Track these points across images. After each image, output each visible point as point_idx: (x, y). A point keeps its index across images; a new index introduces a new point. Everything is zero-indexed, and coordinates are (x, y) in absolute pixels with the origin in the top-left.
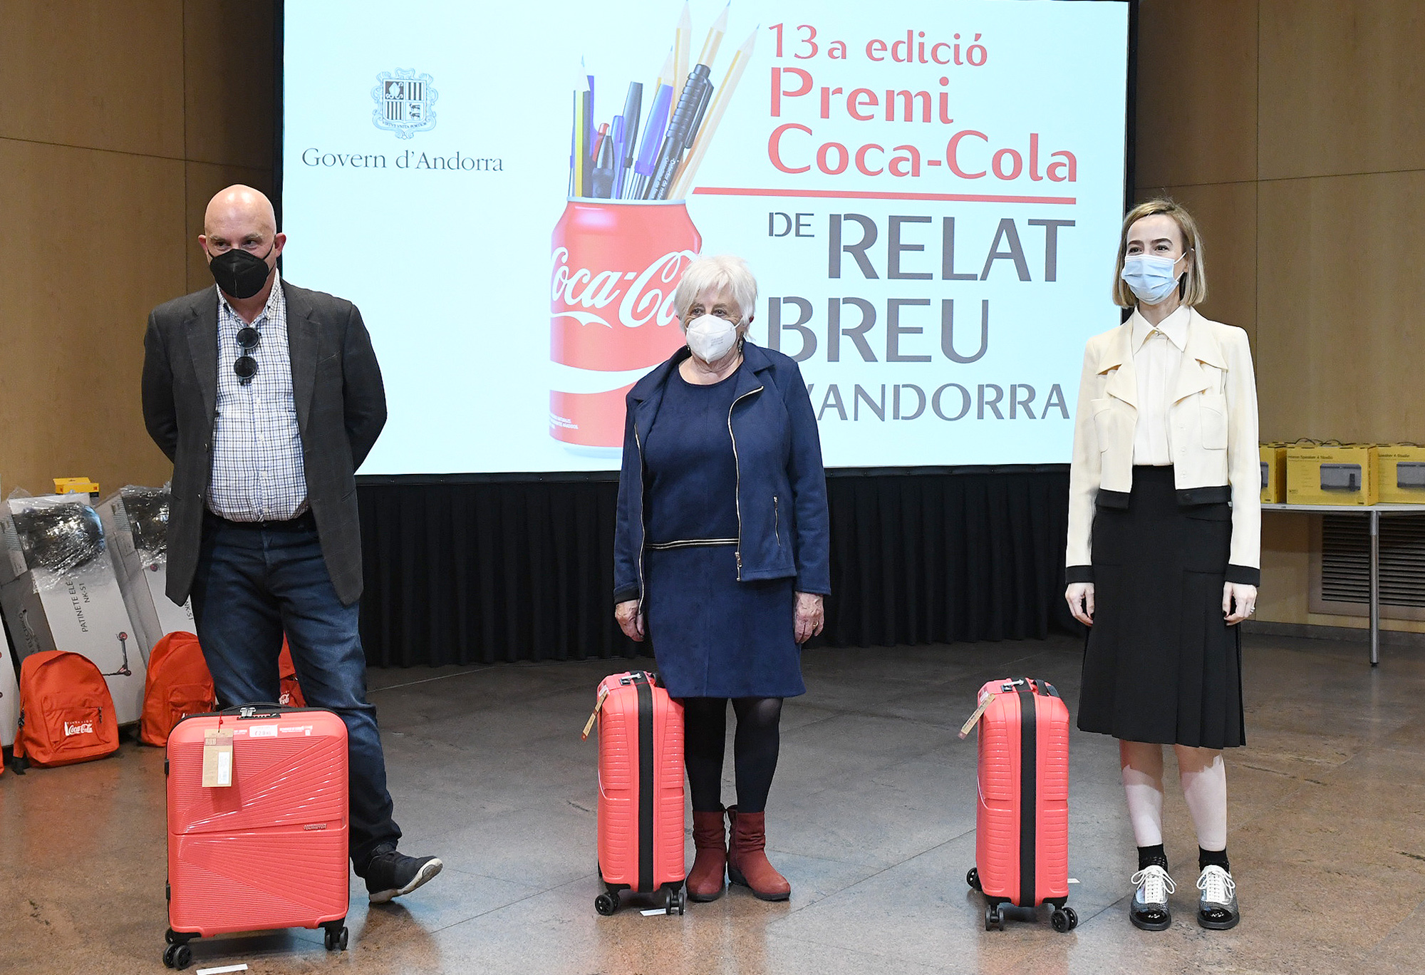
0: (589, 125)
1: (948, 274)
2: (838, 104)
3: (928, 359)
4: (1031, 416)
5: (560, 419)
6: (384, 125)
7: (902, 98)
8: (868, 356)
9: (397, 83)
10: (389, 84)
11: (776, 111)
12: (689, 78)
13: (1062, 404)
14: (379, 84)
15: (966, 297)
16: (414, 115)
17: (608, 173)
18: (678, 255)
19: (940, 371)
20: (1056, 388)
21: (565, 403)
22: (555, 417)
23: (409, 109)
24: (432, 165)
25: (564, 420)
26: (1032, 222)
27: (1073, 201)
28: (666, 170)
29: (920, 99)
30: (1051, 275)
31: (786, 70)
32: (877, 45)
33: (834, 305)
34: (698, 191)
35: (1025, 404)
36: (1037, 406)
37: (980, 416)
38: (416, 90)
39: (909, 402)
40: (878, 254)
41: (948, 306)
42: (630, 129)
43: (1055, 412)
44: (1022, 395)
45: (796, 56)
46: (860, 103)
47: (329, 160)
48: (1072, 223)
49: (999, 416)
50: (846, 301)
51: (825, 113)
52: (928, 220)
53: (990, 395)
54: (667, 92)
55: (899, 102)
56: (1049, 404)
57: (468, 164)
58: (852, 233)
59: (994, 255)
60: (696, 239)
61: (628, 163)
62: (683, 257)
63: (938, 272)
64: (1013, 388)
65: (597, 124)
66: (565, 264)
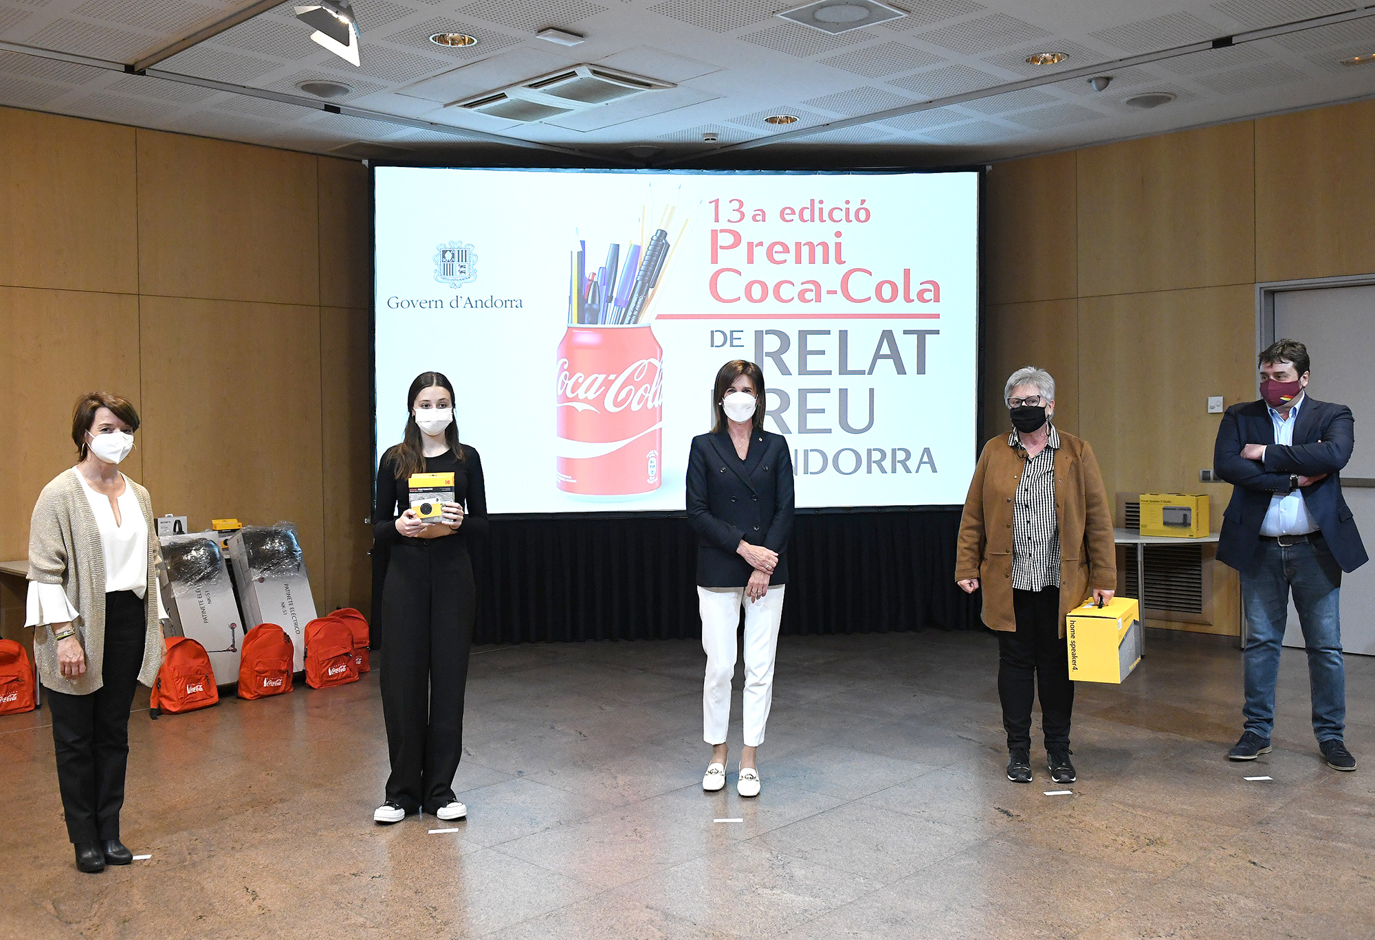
1: (843, 370)
2: (760, 253)
3: (829, 431)
4: (908, 471)
5: (563, 476)
6: (441, 280)
7: (807, 247)
9: (450, 251)
10: (444, 252)
11: (714, 260)
13: (931, 462)
14: (438, 252)
15: (857, 388)
16: (462, 272)
17: (595, 306)
18: (646, 362)
20: (927, 451)
21: (568, 465)
22: (560, 475)
23: (458, 268)
24: (474, 306)
25: (566, 477)
26: (906, 332)
27: (937, 316)
29: (820, 247)
30: (921, 370)
31: (722, 231)
34: (659, 317)
35: (903, 463)
36: (913, 464)
37: (869, 471)
38: (463, 255)
41: (843, 393)
43: (926, 468)
45: (729, 221)
47: (405, 304)
48: (937, 332)
49: (883, 471)
52: (828, 332)
53: (876, 456)
54: (637, 249)
55: (805, 251)
56: (921, 462)
57: (499, 304)
59: (877, 356)
60: (658, 351)
61: (610, 299)
62: (650, 363)
64: (894, 451)
65: (588, 274)
66: (566, 370)
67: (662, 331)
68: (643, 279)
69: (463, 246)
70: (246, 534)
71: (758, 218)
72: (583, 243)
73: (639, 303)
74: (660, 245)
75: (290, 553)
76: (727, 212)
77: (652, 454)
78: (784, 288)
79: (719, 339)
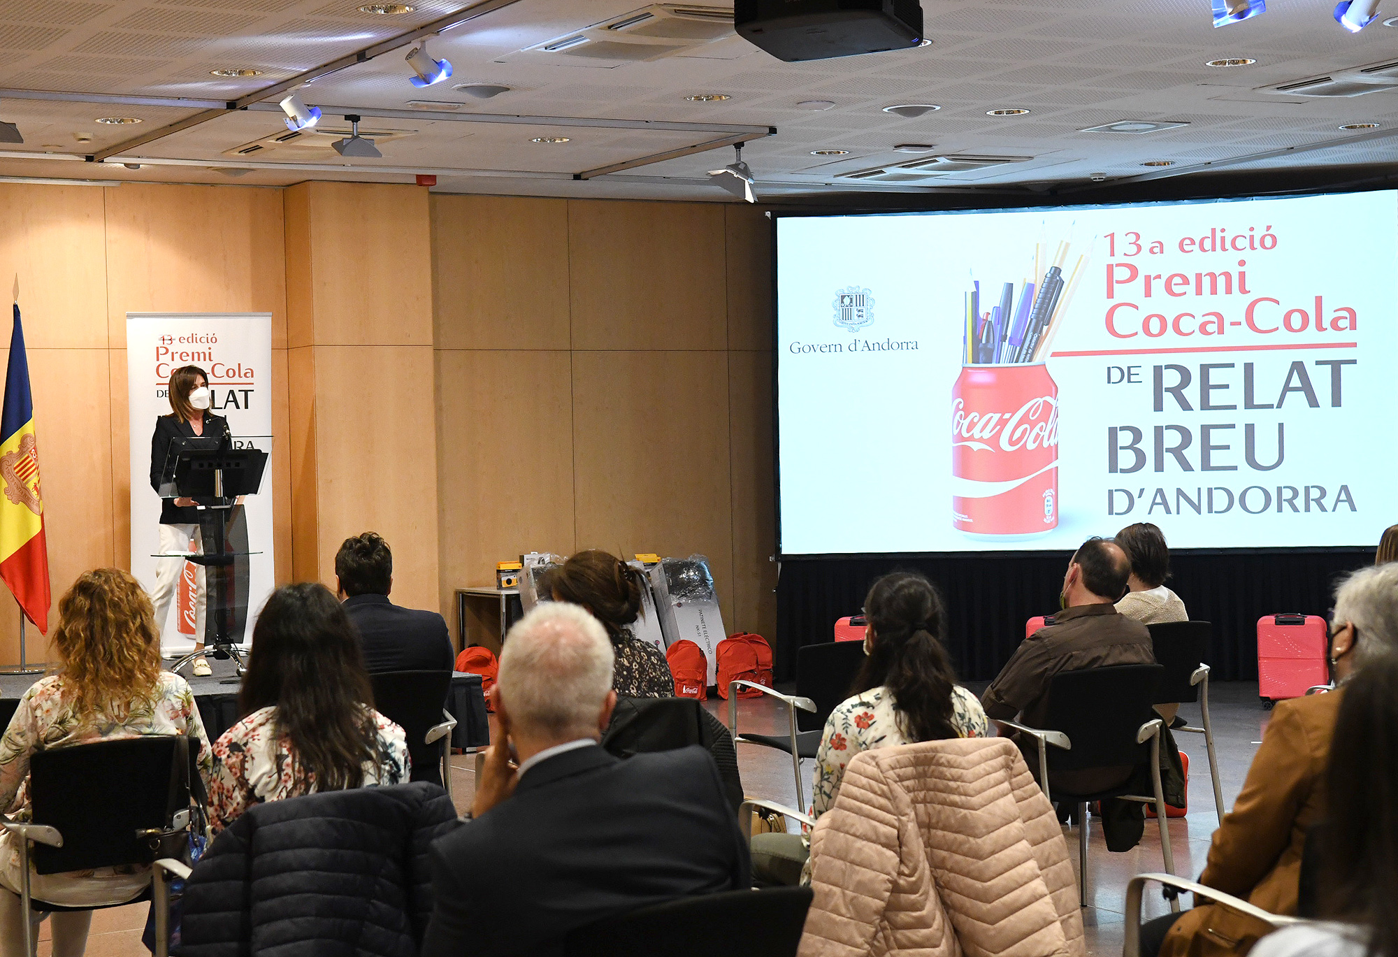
0: (975, 314)
1: (1249, 404)
2: (1158, 286)
4: (1323, 509)
5: (960, 515)
6: (840, 324)
7: (1208, 277)
8: (1187, 467)
9: (848, 296)
10: (843, 297)
11: (1110, 295)
12: (1046, 276)
13: (1350, 500)
14: (837, 297)
16: (859, 316)
17: (989, 346)
18: (1041, 400)
19: (1245, 477)
20: (1345, 488)
21: (964, 505)
22: (957, 514)
23: (856, 312)
25: (963, 516)
26: (1318, 363)
27: (1354, 345)
28: (1031, 341)
29: (1223, 277)
30: (1336, 401)
32: (1187, 242)
33: (1159, 431)
34: (1054, 354)
35: (1318, 501)
36: (1328, 502)
37: (1280, 510)
38: (861, 299)
39: (1220, 500)
40: (1192, 393)
41: (1250, 429)
42: (1004, 314)
44: (1315, 494)
45: (1125, 254)
46: (1175, 284)
47: (807, 349)
48: (1354, 362)
49: (1295, 510)
50: (1168, 427)
51: (1148, 294)
52: (1232, 365)
53: (1287, 494)
54: (1031, 288)
55: (1206, 282)
56: (1338, 500)
57: (895, 346)
58: (1171, 378)
59: (1287, 388)
60: (1054, 388)
63: (1240, 402)
64: (1307, 489)
65: (982, 314)
67: (1057, 368)
68: (1037, 318)
69: (861, 291)
70: (666, 564)
71: (1155, 250)
72: (977, 283)
73: (1033, 341)
74: (1054, 283)
75: (703, 581)
76: (1123, 245)
77: (1048, 493)
78: (1183, 321)
79: (1116, 375)
